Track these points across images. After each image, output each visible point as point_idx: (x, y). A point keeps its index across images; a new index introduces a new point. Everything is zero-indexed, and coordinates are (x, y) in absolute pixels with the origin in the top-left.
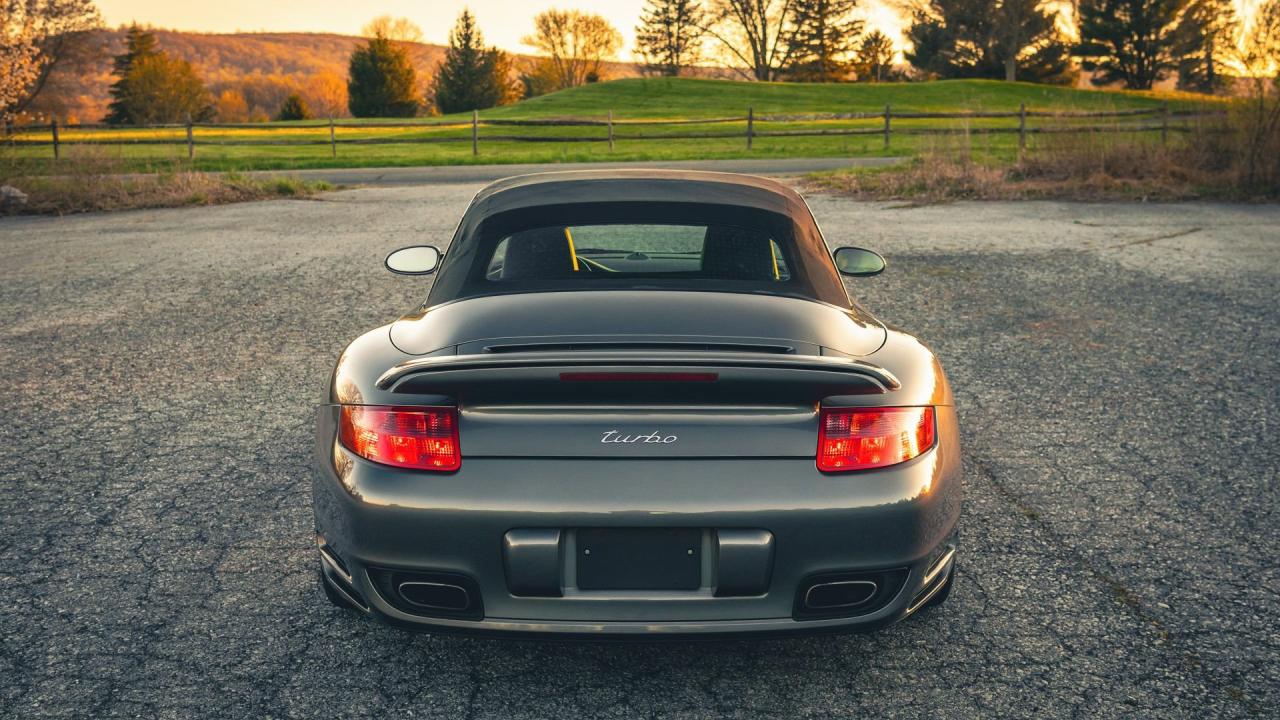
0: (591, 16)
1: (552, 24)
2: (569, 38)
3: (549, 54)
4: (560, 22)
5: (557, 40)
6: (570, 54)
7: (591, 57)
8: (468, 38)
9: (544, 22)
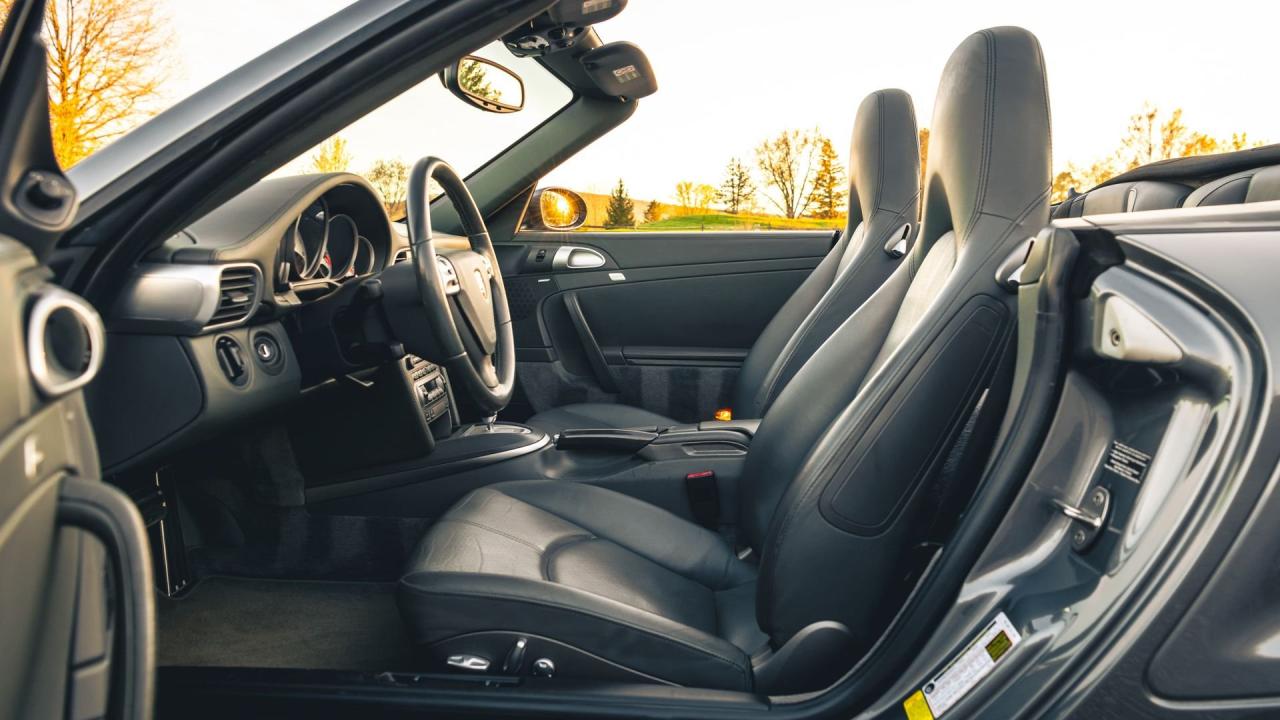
0: (705, 185)
1: (684, 188)
2: (692, 195)
3: (680, 204)
4: (688, 187)
5: (686, 196)
6: (692, 205)
7: (705, 206)
8: (621, 192)
9: (680, 187)
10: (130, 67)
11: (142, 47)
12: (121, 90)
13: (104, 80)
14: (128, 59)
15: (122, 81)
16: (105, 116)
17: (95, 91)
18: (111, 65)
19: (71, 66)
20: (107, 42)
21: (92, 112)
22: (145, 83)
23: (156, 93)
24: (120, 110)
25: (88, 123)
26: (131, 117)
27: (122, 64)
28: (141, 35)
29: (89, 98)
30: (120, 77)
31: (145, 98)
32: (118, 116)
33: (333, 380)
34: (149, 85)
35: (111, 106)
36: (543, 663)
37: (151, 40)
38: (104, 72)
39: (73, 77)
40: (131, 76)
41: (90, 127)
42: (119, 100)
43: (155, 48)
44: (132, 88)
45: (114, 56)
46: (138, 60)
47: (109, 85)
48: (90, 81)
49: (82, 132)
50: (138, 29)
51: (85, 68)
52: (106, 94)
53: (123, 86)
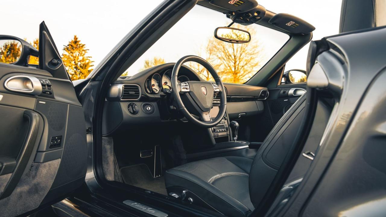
10: (251, 58)
11: (255, 52)
12: (249, 65)
13: (245, 63)
14: (251, 56)
15: (250, 63)
16: (245, 73)
17: (243, 66)
18: (247, 58)
19: (237, 60)
20: (246, 52)
21: (242, 72)
22: (256, 63)
23: (259, 65)
24: (249, 71)
25: (241, 75)
26: (252, 73)
27: (250, 58)
28: (255, 49)
29: (241, 68)
30: (249, 62)
31: (256, 67)
32: (249, 73)
33: (176, 120)
34: (257, 63)
35: (247, 70)
36: (190, 199)
37: (257, 50)
38: (245, 61)
39: (237, 63)
40: (252, 61)
41: (241, 77)
42: (248, 68)
43: (258, 52)
44: (252, 65)
45: (248, 56)
46: (253, 56)
47: (246, 64)
48: (242, 64)
49: (240, 78)
50: (254, 47)
51: (241, 60)
52: (245, 67)
53: (250, 64)
